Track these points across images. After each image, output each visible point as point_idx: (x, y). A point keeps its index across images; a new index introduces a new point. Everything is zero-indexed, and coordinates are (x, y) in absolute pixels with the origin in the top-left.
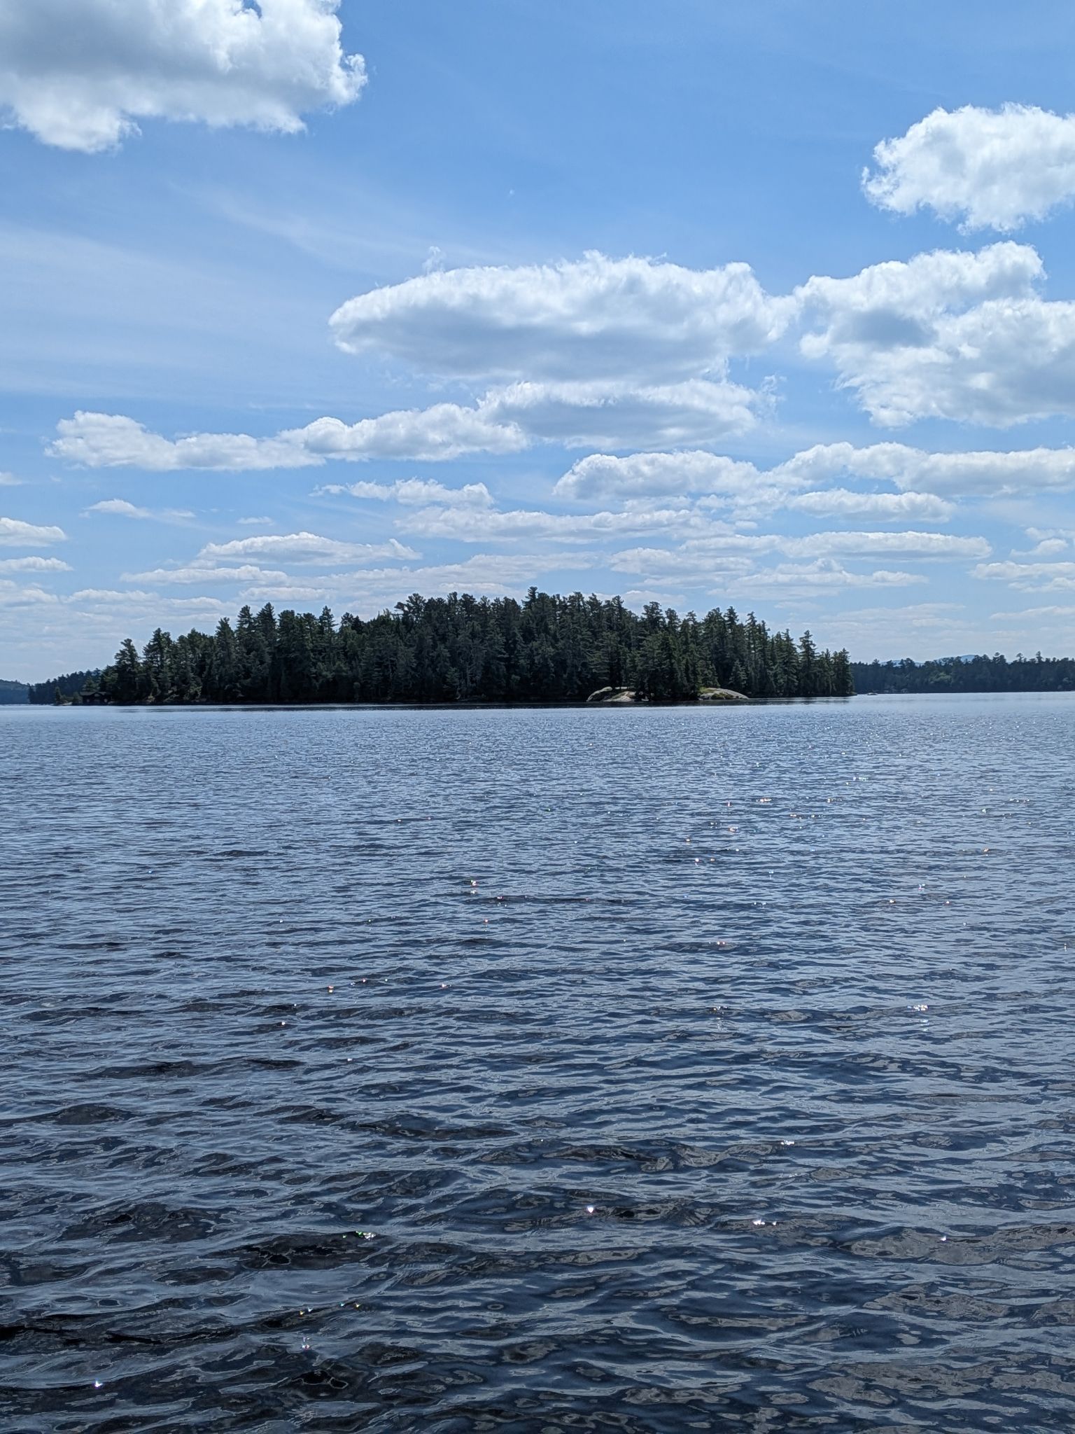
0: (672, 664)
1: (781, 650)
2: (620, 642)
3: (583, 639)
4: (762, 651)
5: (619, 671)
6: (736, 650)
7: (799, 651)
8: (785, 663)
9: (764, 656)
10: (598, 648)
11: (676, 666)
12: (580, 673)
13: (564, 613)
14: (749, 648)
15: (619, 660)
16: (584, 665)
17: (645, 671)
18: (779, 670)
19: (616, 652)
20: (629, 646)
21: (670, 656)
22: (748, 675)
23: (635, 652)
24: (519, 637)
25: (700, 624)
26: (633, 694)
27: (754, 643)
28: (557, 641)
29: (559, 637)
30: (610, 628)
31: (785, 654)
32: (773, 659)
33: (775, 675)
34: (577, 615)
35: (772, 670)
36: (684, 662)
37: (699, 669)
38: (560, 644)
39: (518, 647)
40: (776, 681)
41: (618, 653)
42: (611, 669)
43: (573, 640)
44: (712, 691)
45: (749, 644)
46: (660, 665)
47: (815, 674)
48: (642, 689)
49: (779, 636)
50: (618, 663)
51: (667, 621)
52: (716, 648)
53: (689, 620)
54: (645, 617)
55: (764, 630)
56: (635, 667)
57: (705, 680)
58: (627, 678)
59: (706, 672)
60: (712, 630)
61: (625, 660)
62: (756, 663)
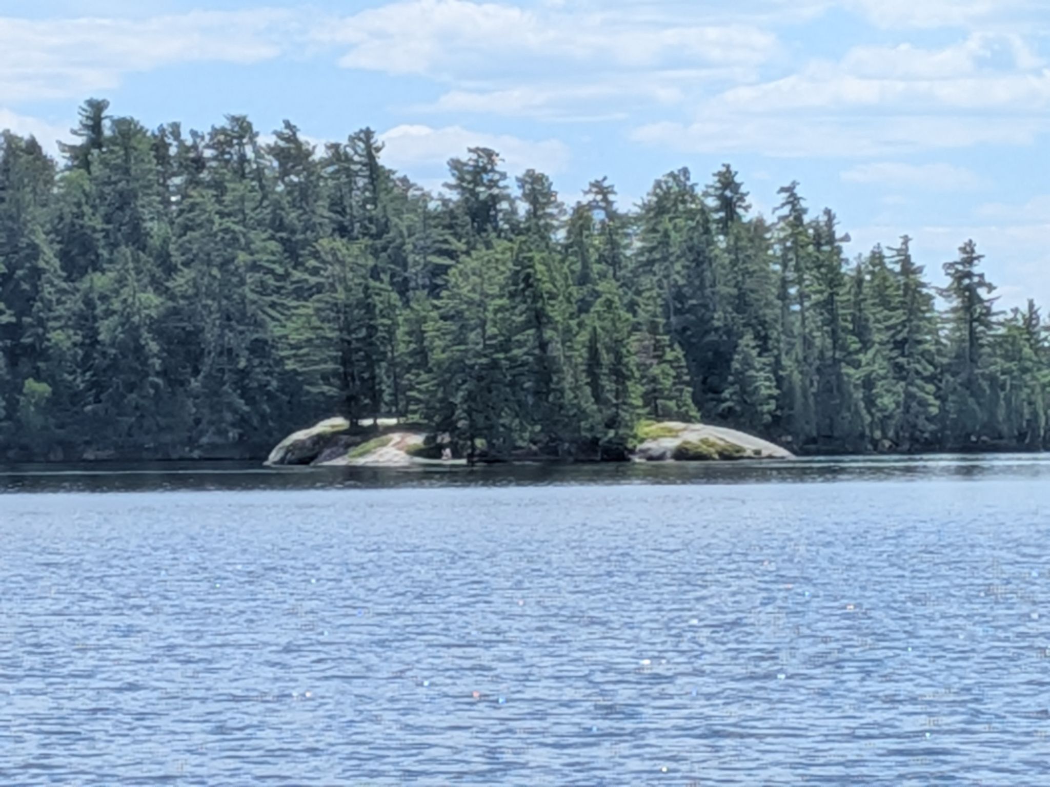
0: (543, 346)
1: (885, 303)
2: (375, 273)
3: (255, 267)
4: (828, 304)
5: (371, 365)
6: (741, 303)
7: (941, 305)
8: (899, 345)
9: (832, 320)
10: (302, 292)
11: (556, 350)
12: (244, 373)
13: (194, 182)
14: (783, 296)
15: (372, 329)
16: (259, 348)
17: (459, 366)
18: (880, 368)
19: (359, 304)
20: (403, 288)
21: (538, 319)
22: (779, 380)
23: (421, 303)
24: (49, 258)
25: (625, 221)
26: (417, 440)
27: (800, 281)
28: (171, 270)
29: (177, 258)
30: (343, 231)
31: (899, 316)
32: (861, 331)
33: (868, 383)
34: (236, 189)
35: (857, 365)
36: (584, 337)
37: (633, 361)
38: (180, 282)
39: (47, 291)
40: (870, 402)
41: (369, 308)
42: (345, 361)
43: (222, 266)
44: (673, 433)
45: (785, 283)
46: (505, 347)
47: (992, 379)
48: (448, 425)
49: (877, 258)
50: (368, 341)
51: (523, 208)
52: (679, 296)
53: (591, 206)
54: (454, 196)
55: (831, 239)
56: (422, 353)
57: (650, 398)
58: (398, 390)
59: (656, 370)
60: (665, 241)
61: (391, 331)
62: (808, 342)
